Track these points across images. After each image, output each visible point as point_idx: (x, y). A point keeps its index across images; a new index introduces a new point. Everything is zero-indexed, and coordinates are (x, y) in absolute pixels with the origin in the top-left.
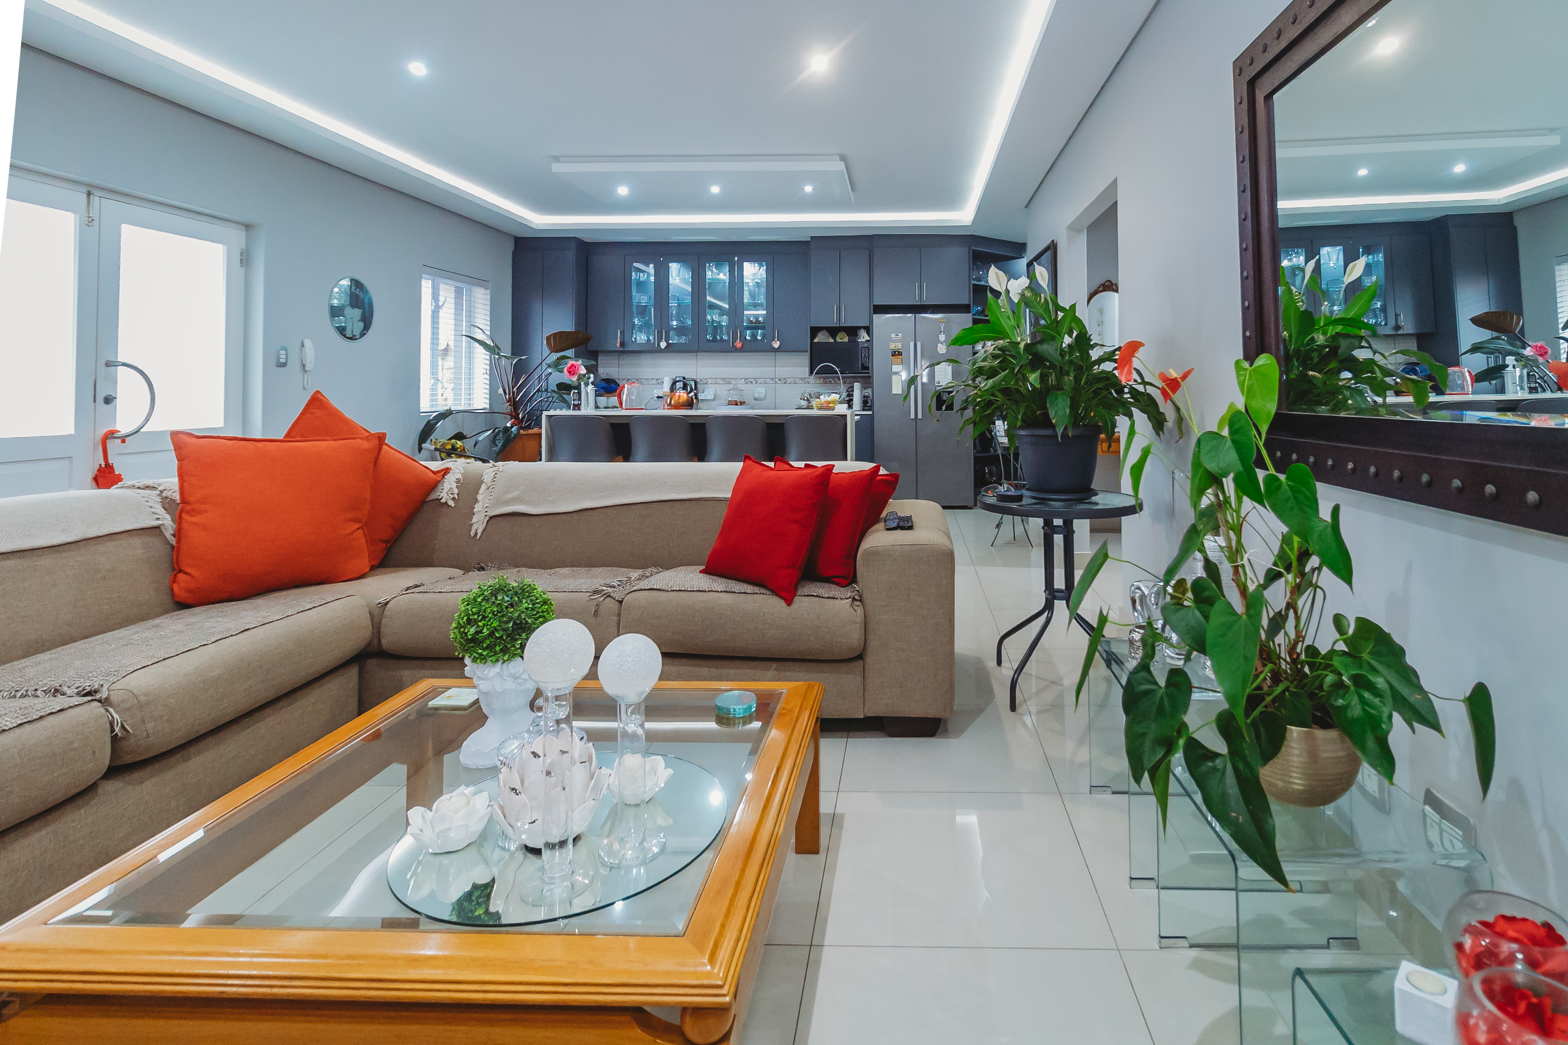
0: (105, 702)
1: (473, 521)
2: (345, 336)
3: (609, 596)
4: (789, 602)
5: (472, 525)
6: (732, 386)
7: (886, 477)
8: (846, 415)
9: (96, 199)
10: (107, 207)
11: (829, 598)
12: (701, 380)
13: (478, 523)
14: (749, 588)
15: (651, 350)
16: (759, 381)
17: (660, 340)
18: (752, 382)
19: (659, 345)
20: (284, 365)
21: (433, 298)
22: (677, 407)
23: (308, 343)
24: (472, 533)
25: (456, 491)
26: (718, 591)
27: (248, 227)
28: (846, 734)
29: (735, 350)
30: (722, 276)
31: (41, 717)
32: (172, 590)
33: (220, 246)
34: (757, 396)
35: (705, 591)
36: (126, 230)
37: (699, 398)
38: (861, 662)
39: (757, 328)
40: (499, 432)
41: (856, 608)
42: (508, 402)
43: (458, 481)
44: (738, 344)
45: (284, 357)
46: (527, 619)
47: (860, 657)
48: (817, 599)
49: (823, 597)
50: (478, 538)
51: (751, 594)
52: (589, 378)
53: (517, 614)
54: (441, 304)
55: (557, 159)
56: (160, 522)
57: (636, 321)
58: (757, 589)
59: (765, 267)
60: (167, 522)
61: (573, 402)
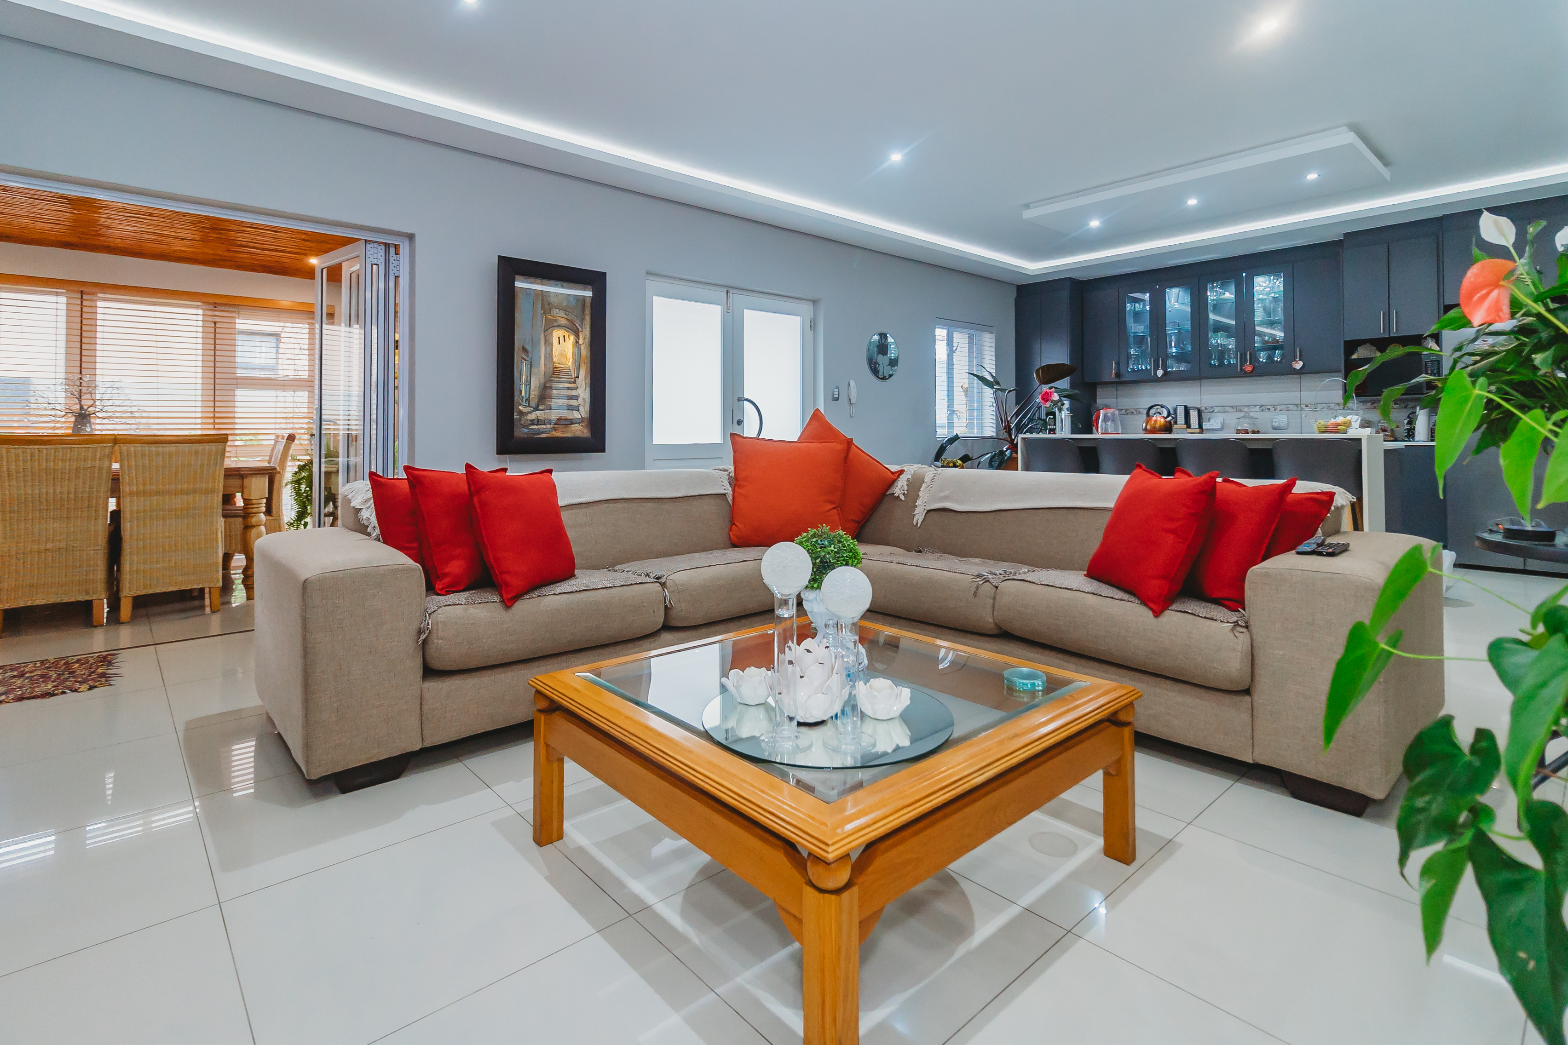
0: (663, 585)
1: (915, 513)
2: (878, 377)
3: (988, 581)
4: (1157, 614)
5: (915, 515)
6: (1242, 414)
7: (1315, 495)
8: (1360, 439)
9: (731, 295)
10: (737, 298)
11: (1205, 618)
12: (1206, 409)
13: (919, 516)
14: (1119, 594)
15: (1147, 379)
16: (1279, 408)
17: (1156, 368)
18: (1269, 409)
19: (1155, 373)
20: (837, 399)
21: (948, 344)
22: (1153, 431)
23: (852, 383)
24: (915, 522)
25: (906, 488)
26: (1085, 592)
27: (815, 302)
28: (1236, 777)
29: (1244, 374)
30: (1227, 295)
31: (632, 584)
32: (729, 535)
33: (799, 317)
34: (1275, 425)
35: (1071, 590)
36: (747, 313)
37: (1204, 428)
38: (1247, 699)
39: (1275, 348)
40: (995, 454)
41: (1237, 634)
42: (1004, 429)
43: (908, 480)
44: (1248, 368)
45: (837, 393)
46: (831, 559)
47: (1247, 692)
48: (1192, 616)
49: (1199, 616)
50: (919, 526)
51: (1118, 599)
52: (1063, 404)
53: (823, 554)
54: (954, 348)
55: (1027, 206)
56: (725, 491)
57: (1132, 352)
58: (1126, 596)
59: (1282, 279)
60: (729, 491)
61: (1048, 427)
